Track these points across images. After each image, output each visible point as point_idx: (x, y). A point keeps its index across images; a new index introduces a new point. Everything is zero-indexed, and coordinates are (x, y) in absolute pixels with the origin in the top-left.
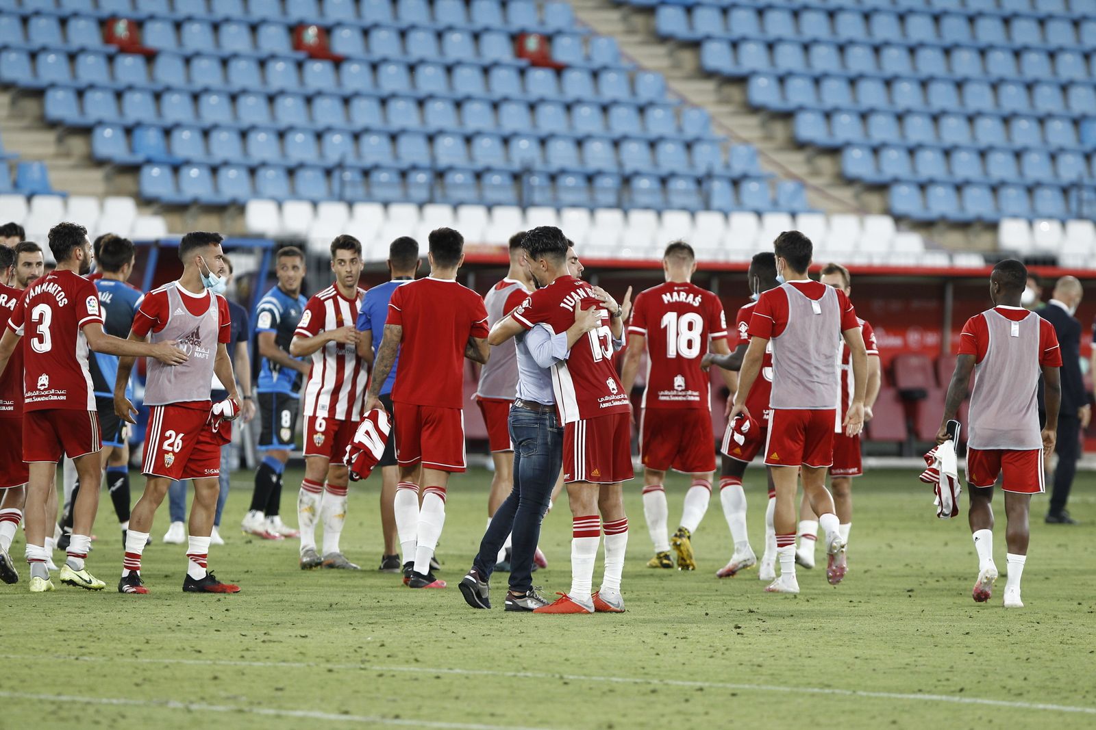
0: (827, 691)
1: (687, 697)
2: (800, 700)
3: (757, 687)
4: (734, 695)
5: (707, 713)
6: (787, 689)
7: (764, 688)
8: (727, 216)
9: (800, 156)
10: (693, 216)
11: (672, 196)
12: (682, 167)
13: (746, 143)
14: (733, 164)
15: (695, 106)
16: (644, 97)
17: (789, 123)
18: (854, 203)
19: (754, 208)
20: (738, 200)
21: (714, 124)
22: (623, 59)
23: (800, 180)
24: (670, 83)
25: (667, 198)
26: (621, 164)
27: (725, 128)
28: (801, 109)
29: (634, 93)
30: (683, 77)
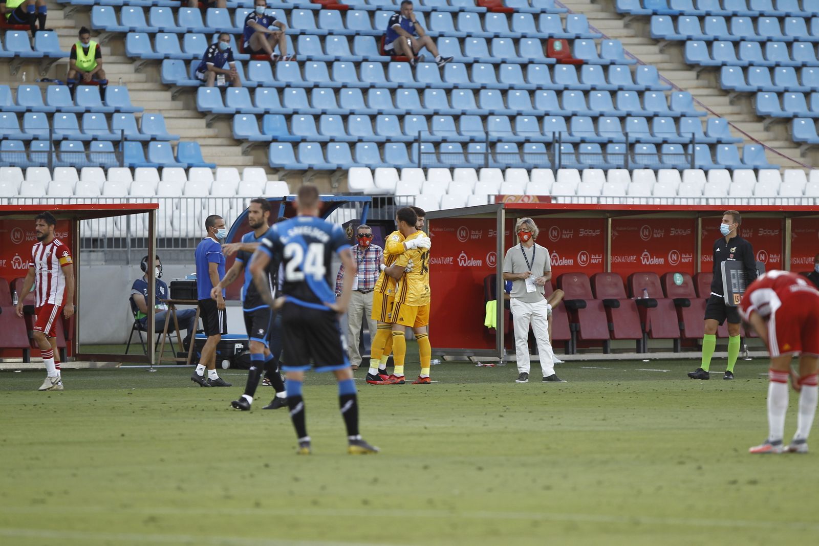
8: (706, 173)
9: (760, 126)
10: (681, 173)
11: (665, 158)
12: (672, 136)
13: (719, 117)
14: (710, 133)
15: (681, 90)
16: (642, 84)
17: (751, 101)
18: (801, 160)
19: (726, 166)
20: (715, 161)
21: (695, 103)
22: (626, 56)
23: (761, 144)
24: (661, 73)
25: (661, 160)
26: (626, 135)
27: (703, 106)
28: (760, 90)
29: (635, 82)
30: (671, 68)
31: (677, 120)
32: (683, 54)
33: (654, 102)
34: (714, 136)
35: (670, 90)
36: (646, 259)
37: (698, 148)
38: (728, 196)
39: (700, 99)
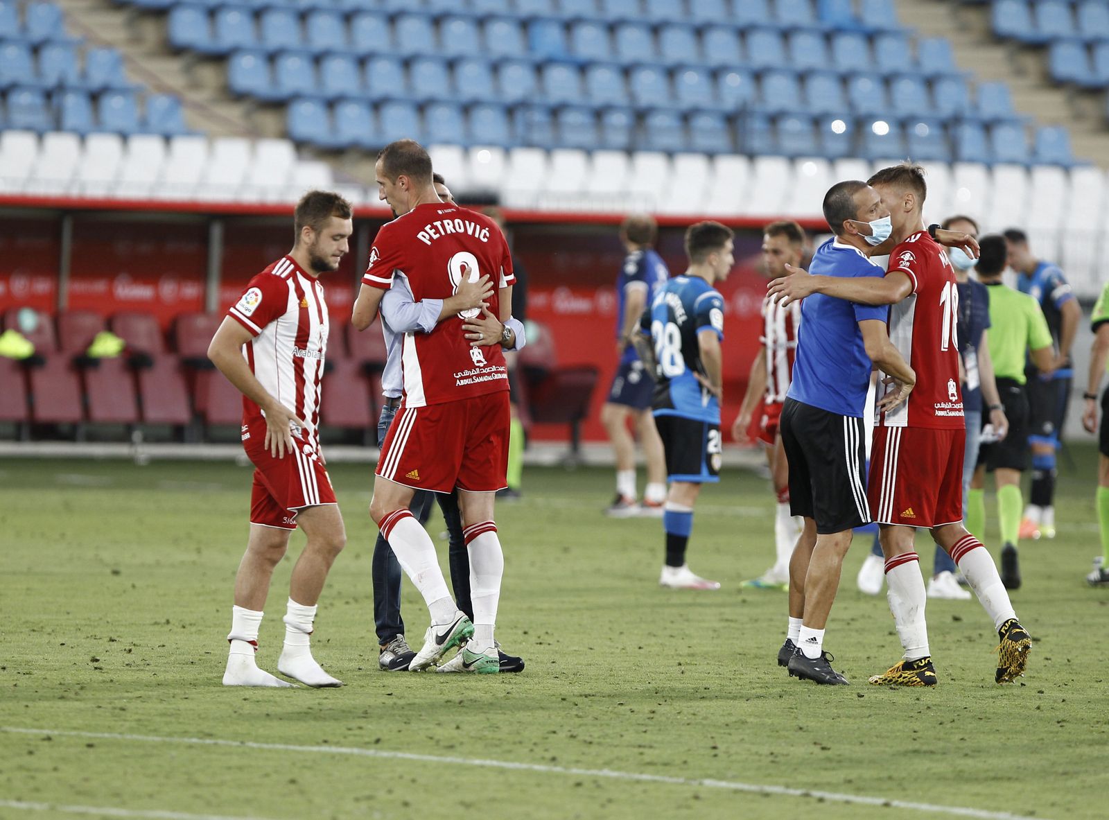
0: (208, 741)
1: (32, 748)
2: (174, 753)
3: (119, 736)
4: (90, 746)
5: (55, 769)
6: (158, 739)
7: (128, 737)
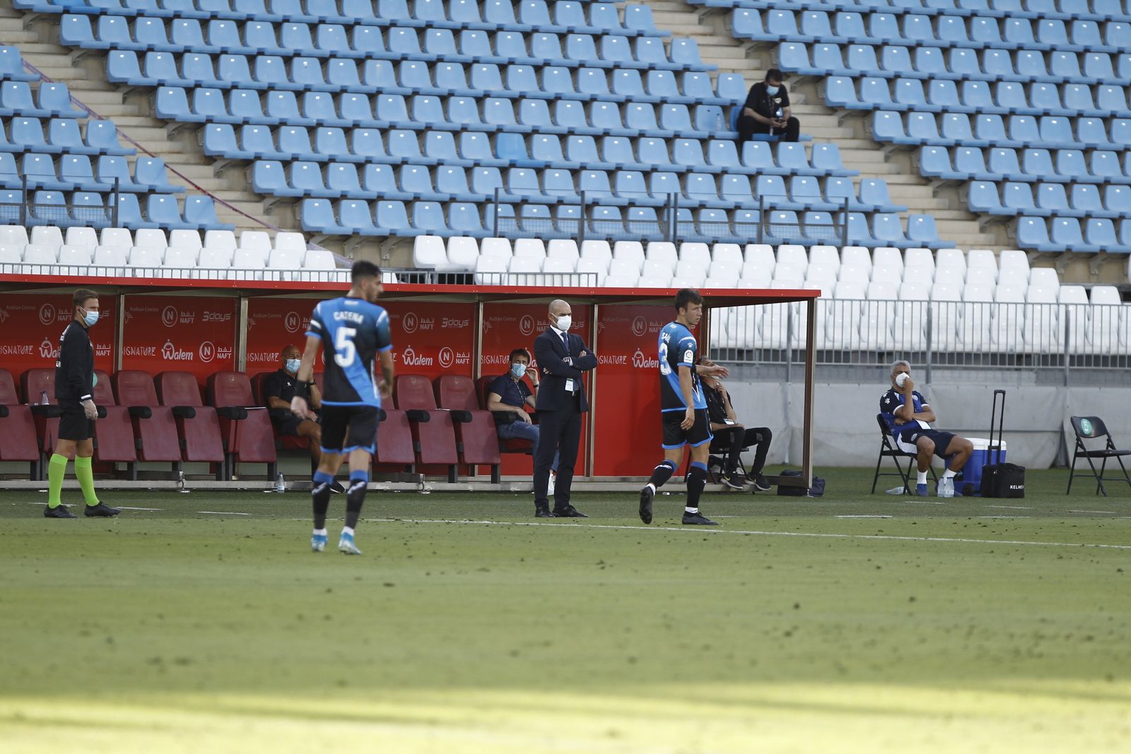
8: (133, 233)
9: (209, 170)
10: (99, 232)
11: (76, 211)
12: (87, 182)
13: (153, 157)
14: (140, 178)
15: (100, 118)
16: (47, 109)
17: (197, 135)
18: (265, 219)
19: (161, 224)
20: (145, 216)
21: (120, 137)
22: (25, 69)
23: (209, 195)
24: (73, 94)
25: (71, 214)
26: (24, 178)
27: (131, 141)
28: (210, 121)
29: (37, 104)
30: (88, 87)
31: (94, 159)
32: (105, 68)
33: (63, 136)
34: (145, 183)
35: (86, 117)
36: (46, 350)
37: (122, 198)
38: (162, 266)
39: (127, 132)
